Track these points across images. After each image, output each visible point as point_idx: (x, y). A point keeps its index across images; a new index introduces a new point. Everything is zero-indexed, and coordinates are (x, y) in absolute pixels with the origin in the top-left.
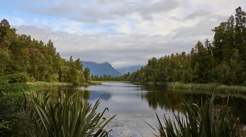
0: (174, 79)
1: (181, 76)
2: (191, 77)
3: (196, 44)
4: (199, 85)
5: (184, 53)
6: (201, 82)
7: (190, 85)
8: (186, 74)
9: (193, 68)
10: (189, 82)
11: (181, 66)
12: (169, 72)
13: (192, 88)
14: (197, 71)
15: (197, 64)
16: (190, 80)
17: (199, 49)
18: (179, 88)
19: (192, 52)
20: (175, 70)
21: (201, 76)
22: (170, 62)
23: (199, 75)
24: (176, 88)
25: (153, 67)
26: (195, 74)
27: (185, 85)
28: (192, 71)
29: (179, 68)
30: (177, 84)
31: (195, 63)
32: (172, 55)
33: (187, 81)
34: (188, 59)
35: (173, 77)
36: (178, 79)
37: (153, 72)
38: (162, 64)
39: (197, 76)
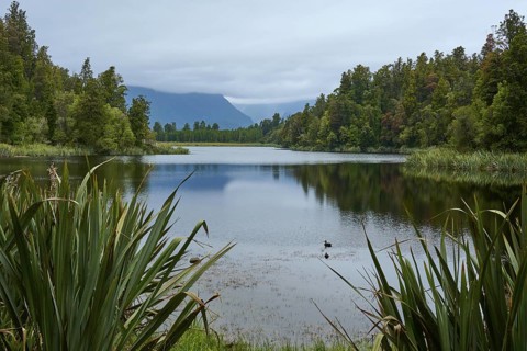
0: (425, 139)
1: (449, 128)
2: (480, 129)
3: (503, 19)
4: (504, 157)
5: (459, 51)
6: (512, 148)
7: (475, 158)
8: (464, 123)
9: (489, 101)
10: (475, 147)
11: (450, 96)
12: (409, 114)
13: (482, 168)
14: (502, 111)
15: (502, 90)
16: (477, 140)
17: (510, 36)
18: (441, 167)
19: (487, 48)
20: (428, 108)
21: (513, 127)
22: (413, 81)
23: (505, 122)
24: (430, 168)
25: (359, 99)
26: (492, 121)
27: (459, 157)
28: (484, 111)
29: (442, 101)
30: (434, 153)
31: (494, 85)
32: (422, 58)
33: (467, 143)
34: (474, 72)
35: (422, 131)
36: (439, 139)
37: (356, 113)
38: (386, 88)
39: (499, 129)
